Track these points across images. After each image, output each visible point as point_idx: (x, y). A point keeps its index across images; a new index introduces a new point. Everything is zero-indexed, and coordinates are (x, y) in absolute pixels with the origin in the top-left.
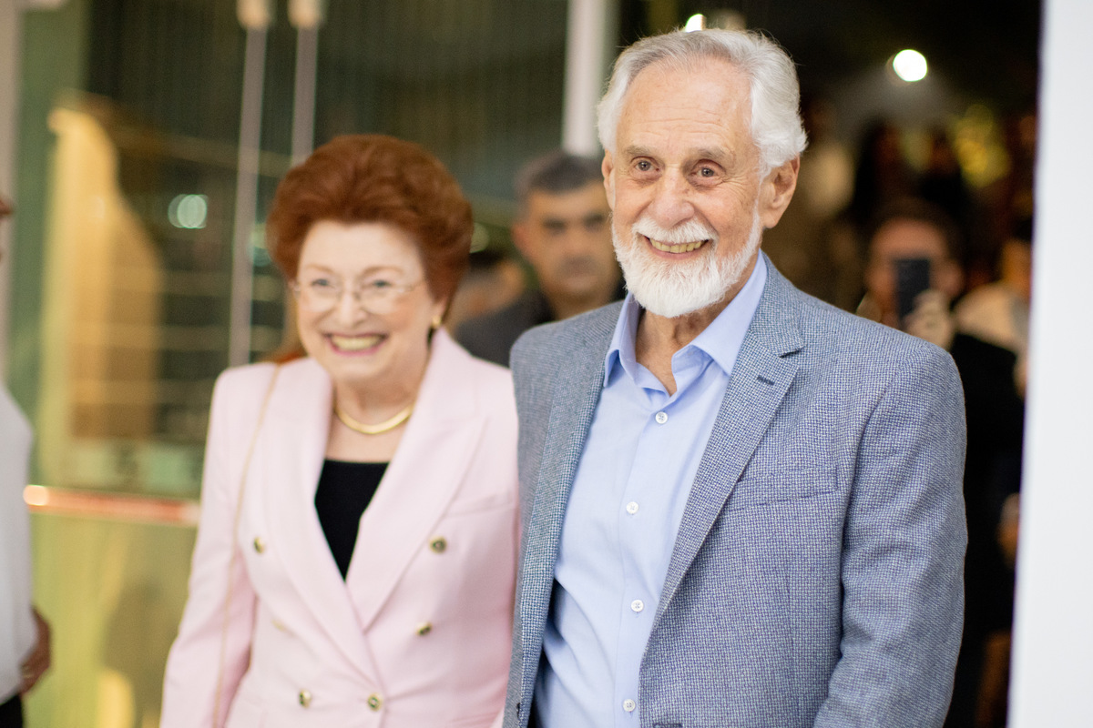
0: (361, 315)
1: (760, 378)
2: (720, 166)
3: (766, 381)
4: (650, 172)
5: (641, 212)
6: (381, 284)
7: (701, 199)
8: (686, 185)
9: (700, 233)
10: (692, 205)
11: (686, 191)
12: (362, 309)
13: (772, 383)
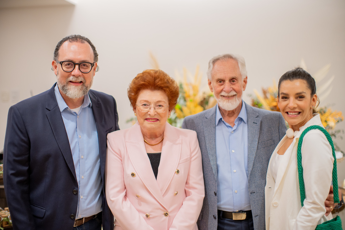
0: (156, 113)
1: (253, 123)
2: (236, 79)
3: (255, 123)
4: (222, 83)
5: (222, 90)
6: (160, 106)
7: (234, 87)
8: (230, 84)
9: (234, 93)
10: (232, 88)
11: (230, 85)
12: (156, 112)
13: (256, 123)
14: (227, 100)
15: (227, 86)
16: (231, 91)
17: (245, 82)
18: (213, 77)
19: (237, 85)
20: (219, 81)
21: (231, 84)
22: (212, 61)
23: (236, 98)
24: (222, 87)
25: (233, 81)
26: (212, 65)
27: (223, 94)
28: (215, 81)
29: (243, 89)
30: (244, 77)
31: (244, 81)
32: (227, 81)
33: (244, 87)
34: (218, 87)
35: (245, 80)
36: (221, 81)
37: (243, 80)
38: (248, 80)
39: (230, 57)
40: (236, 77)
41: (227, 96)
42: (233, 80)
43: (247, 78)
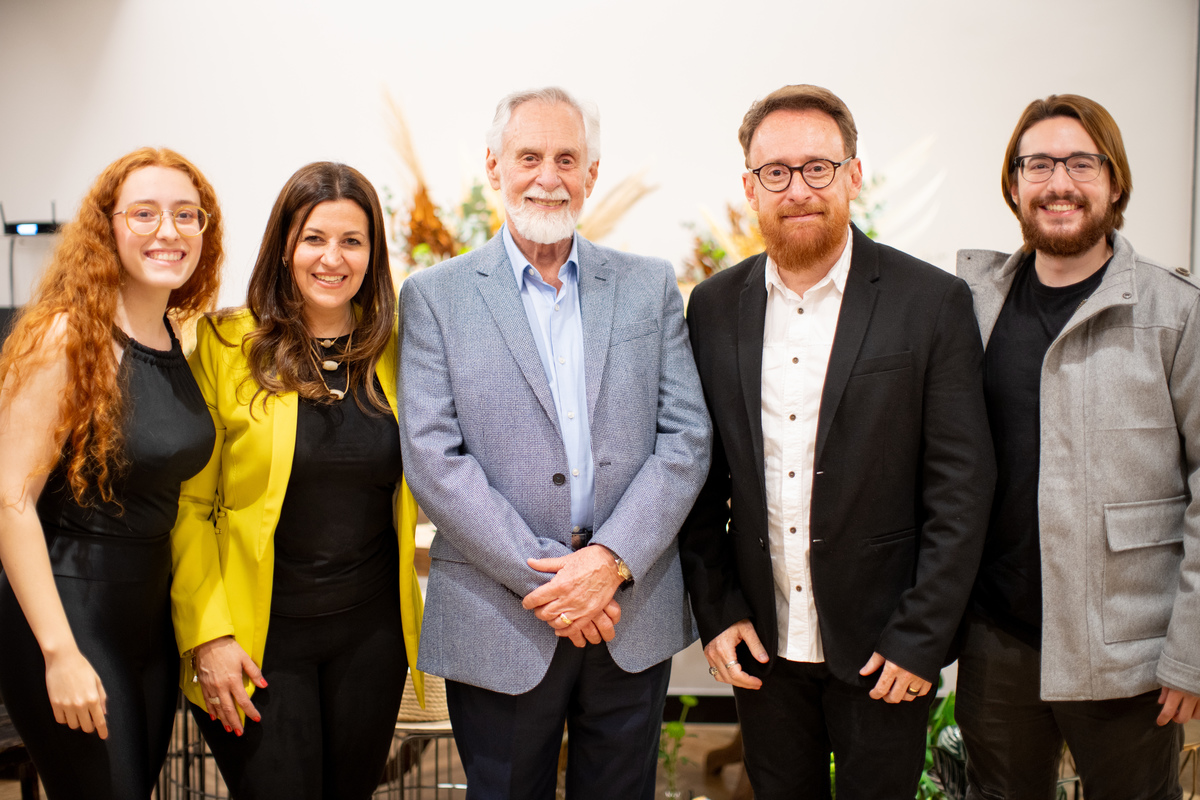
2: (573, 157)
11: (557, 171)
14: (543, 213)
15: (547, 171)
16: (558, 186)
17: (593, 173)
18: (506, 145)
19: (573, 172)
20: (526, 156)
21: (560, 168)
22: (507, 102)
23: (566, 210)
24: (533, 173)
25: (567, 162)
26: (506, 113)
27: (533, 192)
28: (514, 155)
29: (585, 191)
30: (592, 159)
31: (591, 171)
32: (549, 159)
33: (589, 186)
34: (521, 172)
35: (594, 167)
36: (532, 157)
37: (589, 165)
38: (600, 170)
39: (563, 98)
40: (575, 152)
41: (542, 200)
42: (565, 158)
43: (598, 163)
